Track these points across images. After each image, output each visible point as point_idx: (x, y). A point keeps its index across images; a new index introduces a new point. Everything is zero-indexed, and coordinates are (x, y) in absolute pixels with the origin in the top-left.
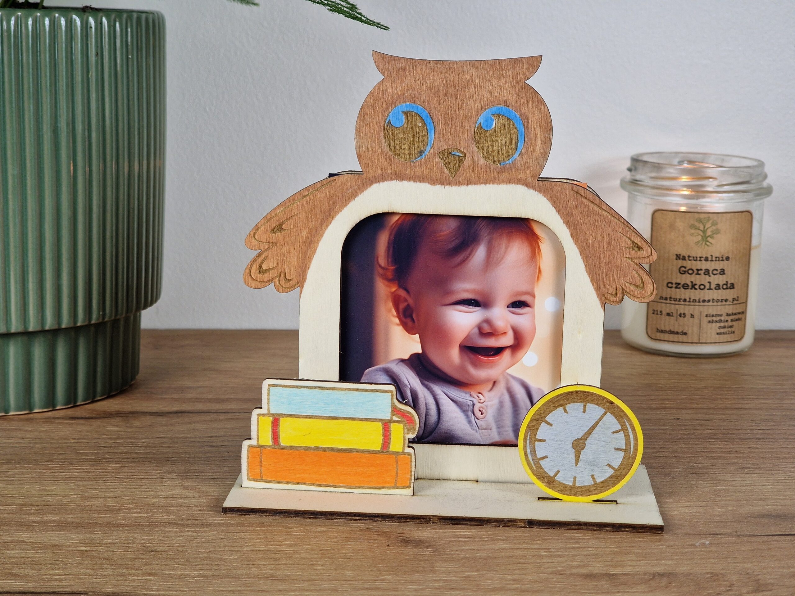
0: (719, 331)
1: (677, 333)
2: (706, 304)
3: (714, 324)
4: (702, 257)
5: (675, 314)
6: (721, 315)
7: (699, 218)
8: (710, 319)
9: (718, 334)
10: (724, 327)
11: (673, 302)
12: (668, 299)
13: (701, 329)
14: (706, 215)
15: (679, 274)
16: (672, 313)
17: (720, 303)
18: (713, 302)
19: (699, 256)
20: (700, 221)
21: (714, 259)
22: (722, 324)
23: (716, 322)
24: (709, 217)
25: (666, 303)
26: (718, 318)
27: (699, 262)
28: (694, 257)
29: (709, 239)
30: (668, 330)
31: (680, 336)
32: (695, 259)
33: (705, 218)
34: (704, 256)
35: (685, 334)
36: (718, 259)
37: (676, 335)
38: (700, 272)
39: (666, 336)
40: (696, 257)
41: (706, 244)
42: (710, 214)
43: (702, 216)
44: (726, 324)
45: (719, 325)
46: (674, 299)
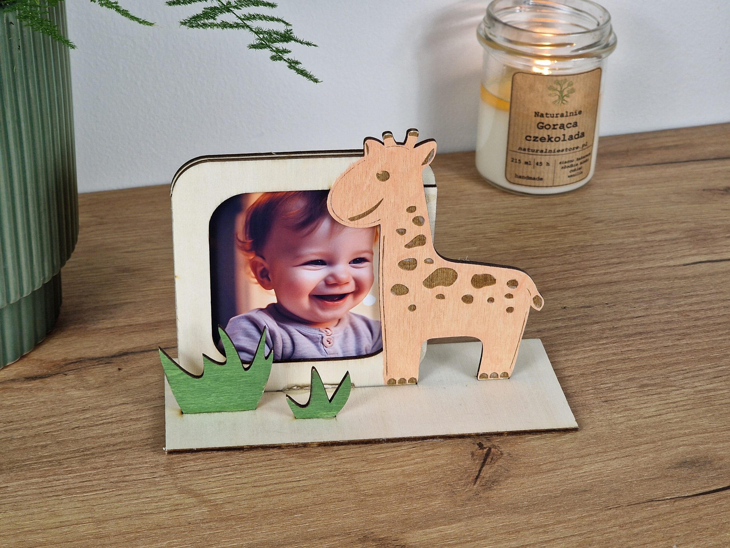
0: (570, 174)
1: (534, 179)
2: (560, 153)
3: (566, 169)
4: (559, 114)
5: (532, 163)
6: (572, 161)
7: (557, 80)
8: (563, 165)
9: (569, 177)
10: (575, 170)
11: (531, 153)
12: (527, 150)
13: (555, 174)
14: (563, 78)
15: (537, 129)
16: (530, 162)
17: (572, 151)
18: (566, 151)
19: (555, 113)
20: (558, 83)
21: (569, 114)
22: (573, 168)
23: (568, 167)
24: (566, 79)
25: (525, 153)
26: (569, 164)
27: (555, 119)
28: (551, 114)
29: (565, 98)
30: (525, 176)
31: (536, 181)
32: (552, 116)
33: (562, 81)
34: (560, 113)
35: (541, 179)
36: (572, 114)
37: (533, 181)
38: (556, 127)
39: (524, 181)
40: (553, 115)
41: (562, 102)
42: (567, 77)
43: (560, 78)
44: (576, 167)
45: (570, 169)
46: (532, 150)
